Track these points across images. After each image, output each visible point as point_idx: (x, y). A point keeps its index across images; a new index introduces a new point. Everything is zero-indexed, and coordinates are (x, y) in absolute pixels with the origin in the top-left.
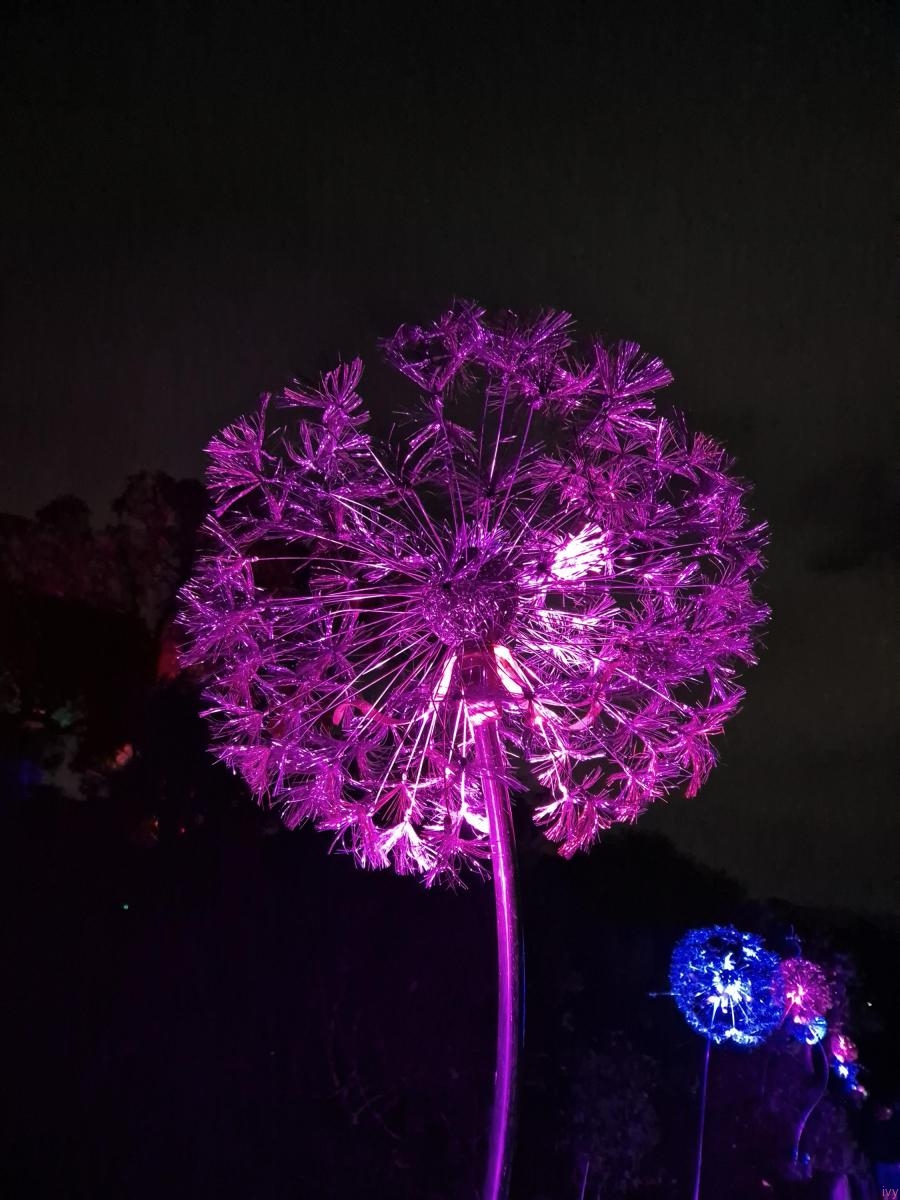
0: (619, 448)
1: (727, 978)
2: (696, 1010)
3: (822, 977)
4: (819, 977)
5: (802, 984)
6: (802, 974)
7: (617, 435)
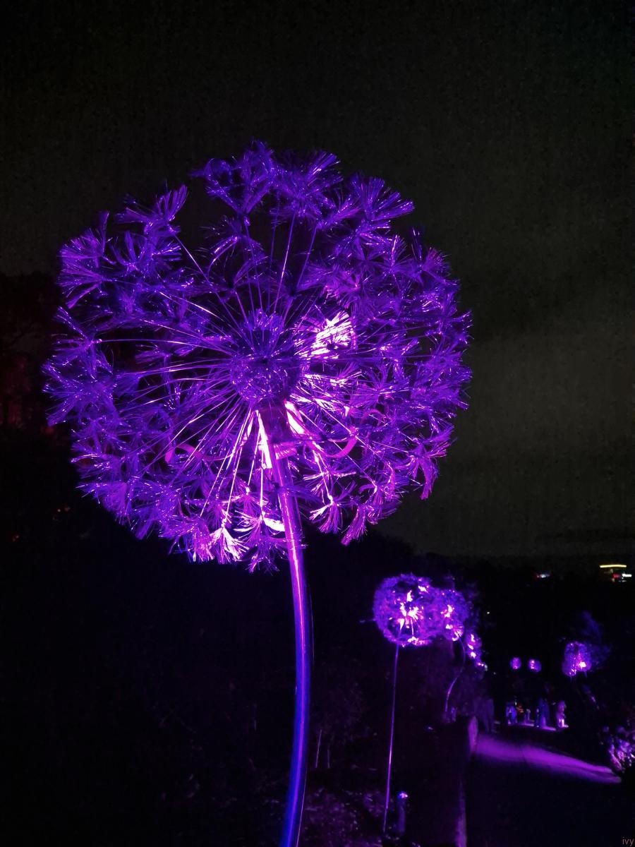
0: (363, 257)
1: (408, 606)
2: (390, 628)
3: (463, 599)
4: (461, 599)
5: (450, 605)
6: (451, 599)
7: (362, 247)
